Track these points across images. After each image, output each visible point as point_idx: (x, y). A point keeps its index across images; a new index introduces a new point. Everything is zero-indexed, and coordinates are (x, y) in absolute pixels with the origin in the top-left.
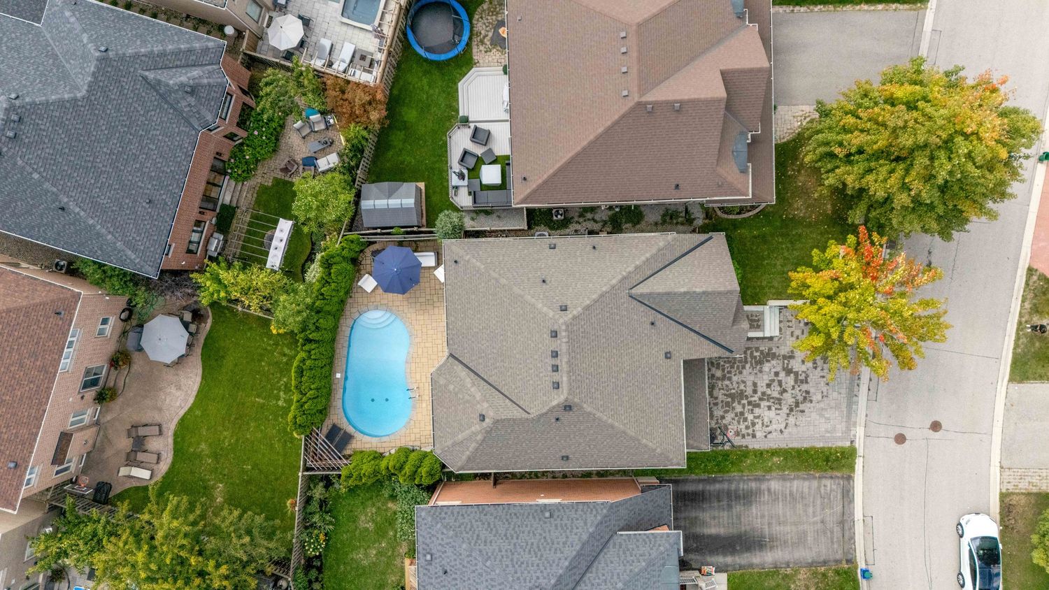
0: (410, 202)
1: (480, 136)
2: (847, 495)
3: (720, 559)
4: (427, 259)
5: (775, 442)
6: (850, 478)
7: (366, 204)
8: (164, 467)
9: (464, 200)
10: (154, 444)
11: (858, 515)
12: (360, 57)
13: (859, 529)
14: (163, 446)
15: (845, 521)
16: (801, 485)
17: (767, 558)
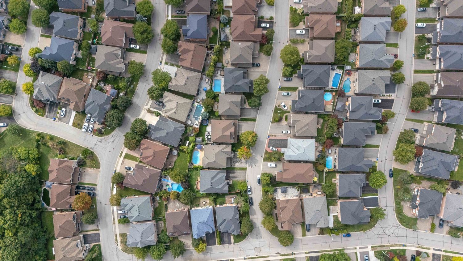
0: (201, 140)
1: (209, 133)
2: (246, 173)
3: (232, 179)
4: (202, 146)
5: (238, 167)
6: (246, 171)
7: (197, 140)
8: (173, 166)
9: (207, 140)
10: (172, 164)
11: (247, 175)
12: (196, 124)
13: (247, 177)
14: (173, 164)
15: (245, 175)
16: (241, 171)
17: (237, 179)
